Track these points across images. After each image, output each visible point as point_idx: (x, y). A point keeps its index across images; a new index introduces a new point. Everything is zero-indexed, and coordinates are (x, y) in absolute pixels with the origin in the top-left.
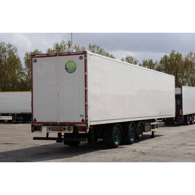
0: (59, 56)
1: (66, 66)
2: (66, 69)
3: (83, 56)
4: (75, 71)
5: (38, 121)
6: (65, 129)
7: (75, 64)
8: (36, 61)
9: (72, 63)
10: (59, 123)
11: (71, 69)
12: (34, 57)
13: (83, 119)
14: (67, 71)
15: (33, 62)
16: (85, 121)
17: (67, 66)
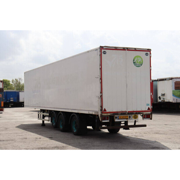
0: (127, 50)
1: (133, 61)
2: (134, 63)
3: (149, 53)
4: (141, 65)
5: (108, 111)
6: (130, 117)
7: (142, 59)
8: (105, 53)
9: (139, 58)
10: (128, 112)
11: (138, 64)
12: (103, 49)
13: (149, 107)
14: (135, 65)
15: (102, 53)
16: (150, 109)
17: (135, 60)
